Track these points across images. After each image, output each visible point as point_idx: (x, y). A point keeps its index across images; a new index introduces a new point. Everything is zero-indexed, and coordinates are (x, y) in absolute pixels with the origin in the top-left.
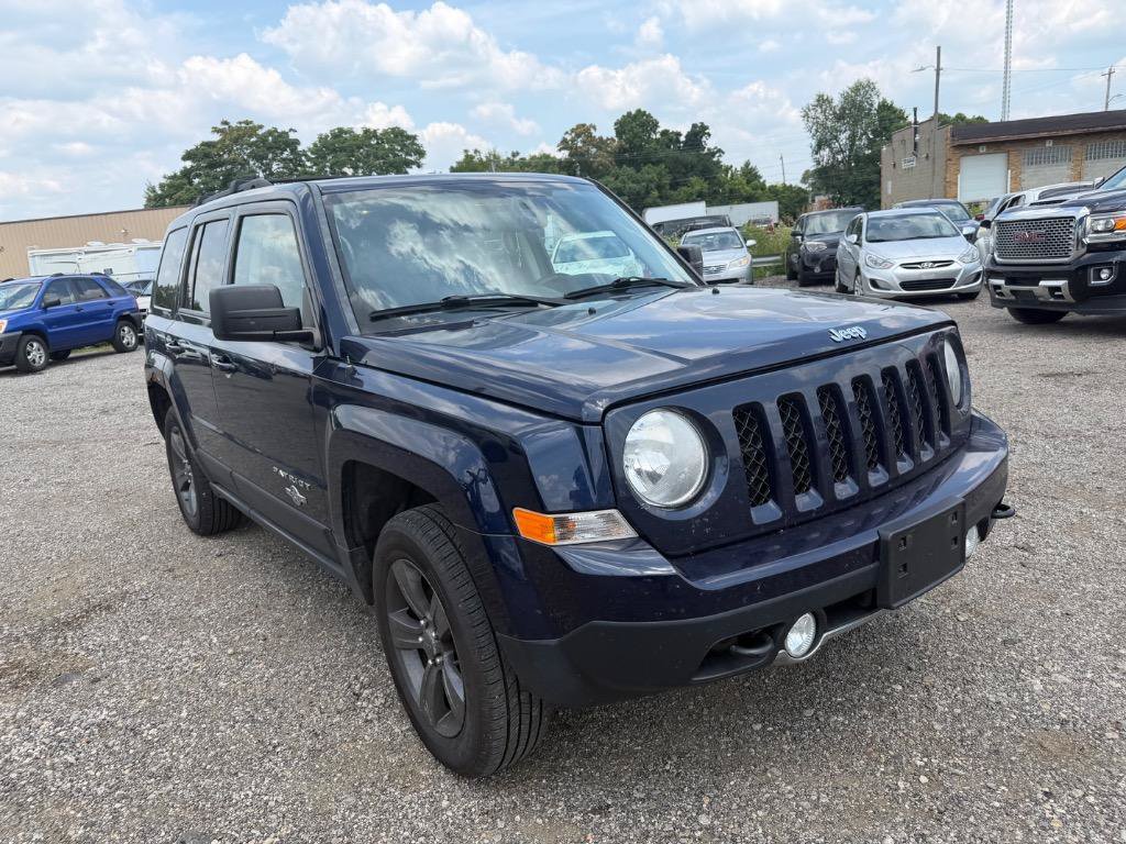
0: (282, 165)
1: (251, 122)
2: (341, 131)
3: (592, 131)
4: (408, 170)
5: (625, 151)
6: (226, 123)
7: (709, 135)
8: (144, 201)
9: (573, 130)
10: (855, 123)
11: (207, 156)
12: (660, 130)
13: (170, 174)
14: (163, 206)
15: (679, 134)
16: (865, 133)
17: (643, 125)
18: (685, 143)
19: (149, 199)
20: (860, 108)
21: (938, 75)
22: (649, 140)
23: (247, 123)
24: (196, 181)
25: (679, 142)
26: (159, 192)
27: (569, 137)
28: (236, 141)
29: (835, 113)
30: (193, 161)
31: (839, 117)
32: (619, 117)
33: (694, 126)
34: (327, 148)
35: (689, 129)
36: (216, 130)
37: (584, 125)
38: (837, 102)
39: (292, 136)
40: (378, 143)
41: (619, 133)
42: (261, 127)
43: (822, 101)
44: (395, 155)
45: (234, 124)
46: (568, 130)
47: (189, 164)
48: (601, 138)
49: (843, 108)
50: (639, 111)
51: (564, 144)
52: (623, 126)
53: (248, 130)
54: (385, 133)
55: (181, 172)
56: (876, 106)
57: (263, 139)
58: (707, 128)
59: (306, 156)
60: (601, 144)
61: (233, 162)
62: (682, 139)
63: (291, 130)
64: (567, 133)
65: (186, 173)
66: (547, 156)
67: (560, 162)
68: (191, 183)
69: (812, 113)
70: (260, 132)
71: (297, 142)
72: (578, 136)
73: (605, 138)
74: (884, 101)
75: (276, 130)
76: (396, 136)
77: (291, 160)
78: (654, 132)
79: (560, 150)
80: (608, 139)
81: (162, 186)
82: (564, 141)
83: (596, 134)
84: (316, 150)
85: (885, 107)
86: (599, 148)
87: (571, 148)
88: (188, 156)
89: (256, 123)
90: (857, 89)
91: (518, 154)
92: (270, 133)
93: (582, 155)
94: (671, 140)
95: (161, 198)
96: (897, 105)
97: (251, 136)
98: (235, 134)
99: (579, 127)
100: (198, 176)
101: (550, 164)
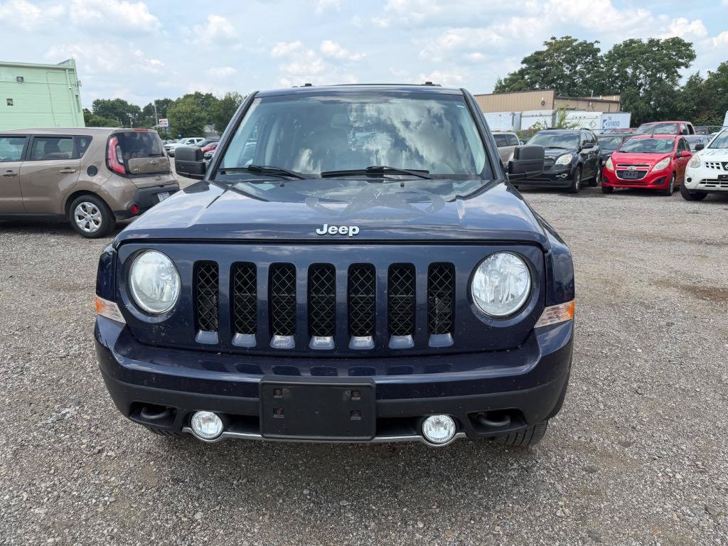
0: (583, 67)
1: (570, 37)
2: (632, 41)
4: (678, 70)
6: (554, 38)
8: (493, 89)
11: (536, 60)
13: (512, 72)
14: (504, 92)
19: (497, 88)
23: (567, 38)
24: (526, 77)
26: (503, 84)
28: (557, 50)
30: (528, 64)
34: (619, 54)
36: (546, 43)
39: (596, 46)
40: (658, 50)
42: (576, 40)
44: (670, 58)
45: (558, 39)
47: (524, 66)
53: (568, 42)
54: (667, 41)
55: (519, 71)
57: (575, 49)
59: (602, 59)
61: (552, 64)
63: (596, 42)
65: (522, 72)
68: (523, 78)
70: (574, 44)
71: (598, 50)
75: (585, 43)
76: (674, 44)
77: (591, 63)
81: (505, 80)
84: (610, 56)
88: (525, 61)
89: (573, 38)
92: (581, 44)
95: (504, 87)
97: (568, 47)
98: (557, 46)
100: (528, 73)
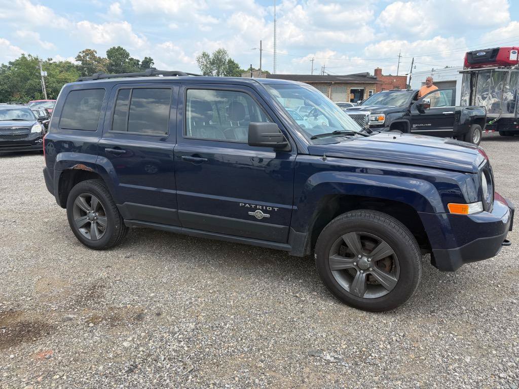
3: (95, 53)
5: (112, 65)
7: (154, 64)
9: (83, 52)
10: (219, 67)
12: (129, 57)
15: (138, 61)
16: (223, 72)
17: (121, 54)
18: (142, 66)
20: (220, 61)
21: (261, 52)
22: (124, 62)
25: (138, 64)
27: (82, 55)
29: (210, 61)
31: (212, 63)
32: (109, 49)
33: (146, 58)
35: (144, 59)
37: (89, 50)
38: (211, 57)
41: (109, 57)
43: (205, 55)
46: (81, 51)
48: (99, 58)
49: (213, 59)
50: (119, 47)
51: (79, 58)
52: (112, 53)
56: (227, 61)
58: (152, 60)
60: (99, 60)
62: (140, 63)
64: (80, 52)
66: (70, 63)
67: (77, 66)
69: (201, 60)
72: (87, 55)
73: (102, 58)
74: (230, 59)
78: (127, 58)
79: (77, 61)
80: (103, 59)
82: (79, 56)
83: (97, 55)
85: (230, 62)
86: (99, 62)
87: (83, 61)
90: (219, 52)
91: (52, 59)
93: (89, 64)
94: (135, 63)
96: (236, 62)
99: (87, 50)
101: (71, 67)
